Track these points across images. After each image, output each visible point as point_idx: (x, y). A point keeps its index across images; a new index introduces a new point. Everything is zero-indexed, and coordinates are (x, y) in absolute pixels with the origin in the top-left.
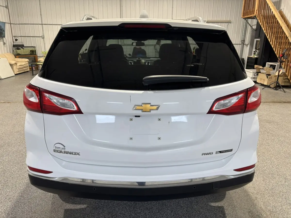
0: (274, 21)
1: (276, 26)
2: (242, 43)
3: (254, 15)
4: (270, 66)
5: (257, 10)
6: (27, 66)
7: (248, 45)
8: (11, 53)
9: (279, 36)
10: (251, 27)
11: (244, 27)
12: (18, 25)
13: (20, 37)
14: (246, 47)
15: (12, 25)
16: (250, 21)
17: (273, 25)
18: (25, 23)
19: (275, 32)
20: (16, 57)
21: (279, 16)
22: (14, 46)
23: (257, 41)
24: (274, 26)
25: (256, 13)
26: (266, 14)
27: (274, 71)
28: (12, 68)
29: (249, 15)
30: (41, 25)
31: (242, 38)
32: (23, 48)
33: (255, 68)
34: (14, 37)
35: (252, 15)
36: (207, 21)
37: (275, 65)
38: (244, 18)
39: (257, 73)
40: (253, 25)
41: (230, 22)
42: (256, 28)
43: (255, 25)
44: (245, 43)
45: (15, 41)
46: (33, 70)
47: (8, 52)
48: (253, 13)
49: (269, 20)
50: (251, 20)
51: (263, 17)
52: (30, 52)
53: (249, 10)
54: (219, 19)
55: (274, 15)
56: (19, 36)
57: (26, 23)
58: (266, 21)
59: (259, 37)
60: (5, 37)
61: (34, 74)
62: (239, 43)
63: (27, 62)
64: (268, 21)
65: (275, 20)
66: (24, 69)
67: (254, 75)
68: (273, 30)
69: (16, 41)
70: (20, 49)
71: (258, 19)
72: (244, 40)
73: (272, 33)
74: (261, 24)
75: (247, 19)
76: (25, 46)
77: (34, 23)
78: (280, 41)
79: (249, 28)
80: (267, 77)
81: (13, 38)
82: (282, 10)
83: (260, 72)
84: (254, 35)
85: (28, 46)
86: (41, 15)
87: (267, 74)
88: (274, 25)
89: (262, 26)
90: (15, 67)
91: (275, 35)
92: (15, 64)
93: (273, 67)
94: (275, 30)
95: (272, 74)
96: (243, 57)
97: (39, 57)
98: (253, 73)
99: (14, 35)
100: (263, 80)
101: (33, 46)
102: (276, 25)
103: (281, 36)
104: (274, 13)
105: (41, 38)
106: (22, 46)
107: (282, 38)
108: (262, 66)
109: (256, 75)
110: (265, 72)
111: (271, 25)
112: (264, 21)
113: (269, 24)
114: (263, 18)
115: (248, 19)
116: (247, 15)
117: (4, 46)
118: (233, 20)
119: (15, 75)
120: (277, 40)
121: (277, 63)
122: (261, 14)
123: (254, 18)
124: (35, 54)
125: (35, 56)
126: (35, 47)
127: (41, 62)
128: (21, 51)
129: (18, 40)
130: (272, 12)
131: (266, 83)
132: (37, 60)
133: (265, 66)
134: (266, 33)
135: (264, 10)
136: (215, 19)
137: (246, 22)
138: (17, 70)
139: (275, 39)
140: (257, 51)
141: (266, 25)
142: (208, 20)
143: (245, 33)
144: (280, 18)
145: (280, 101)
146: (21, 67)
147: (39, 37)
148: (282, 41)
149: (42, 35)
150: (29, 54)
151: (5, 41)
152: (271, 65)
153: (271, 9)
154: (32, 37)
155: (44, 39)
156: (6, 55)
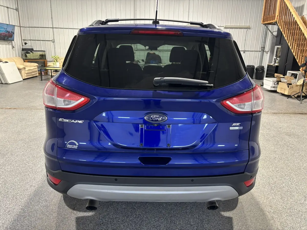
0: (295, 27)
1: (298, 33)
2: (262, 50)
3: (275, 21)
4: (291, 75)
5: (278, 16)
6: (36, 71)
7: (268, 52)
8: (19, 56)
9: (301, 43)
10: (272, 33)
11: (264, 33)
12: (28, 28)
13: (29, 41)
14: (266, 54)
15: (22, 28)
16: (270, 27)
17: (294, 31)
18: (35, 26)
19: (297, 38)
20: (24, 62)
21: (301, 22)
22: (23, 50)
23: (277, 48)
24: (295, 33)
25: (277, 19)
26: (287, 20)
27: (296, 80)
28: (20, 73)
29: (269, 21)
30: (52, 29)
31: (262, 45)
32: (33, 52)
33: (275, 77)
34: (23, 40)
35: (272, 20)
36: (225, 27)
37: (297, 74)
38: (263, 24)
39: (278, 82)
40: (273, 32)
41: (250, 28)
42: (276, 34)
43: (276, 31)
44: (265, 50)
45: (24, 44)
46: (42, 75)
47: (17, 56)
48: (273, 18)
49: (290, 26)
50: (272, 26)
51: (284, 23)
52: (39, 56)
53: (270, 15)
54: (238, 25)
55: (296, 21)
56: (29, 39)
57: (37, 26)
58: (287, 27)
59: (280, 44)
60: (14, 41)
61: (43, 79)
62: (258, 50)
63: (36, 67)
64: (290, 28)
65: (297, 26)
66: (33, 73)
67: (274, 84)
68: (295, 37)
69: (26, 45)
70: (30, 53)
71: (279, 25)
72: (264, 46)
73: (294, 40)
74: (282, 30)
75: (267, 25)
76: (34, 50)
77: (45, 27)
78: (302, 48)
79: (269, 34)
80: (288, 87)
81: (22, 42)
82: (305, 16)
83: (280, 81)
84: (275, 41)
85: (38, 50)
86: (52, 18)
87: (288, 83)
88: (296, 31)
89: (283, 33)
90: (23, 72)
91: (296, 42)
92: (24, 68)
93: (295, 76)
94: (297, 37)
95: (293, 83)
96: (263, 65)
97: (49, 61)
98: (273, 81)
99: (23, 38)
100: (283, 89)
101: (42, 50)
102: (298, 31)
103: (302, 43)
104: (296, 19)
105: (52, 42)
106: (32, 50)
107: (304, 46)
108: (282, 75)
109: (277, 84)
110: (286, 81)
111: (292, 31)
112: (285, 27)
113: (291, 30)
114: (284, 25)
115: (269, 25)
116: (267, 21)
117: (13, 49)
118: (252, 25)
119: (23, 79)
120: (299, 47)
121: (299, 72)
122: (282, 20)
123: (274, 24)
124: (44, 58)
125: (44, 61)
126: (45, 51)
127: (50, 66)
128: (30, 56)
129: (27, 44)
130: (294, 18)
131: (286, 93)
132: (47, 64)
133: (286, 75)
134: (287, 40)
135: (286, 16)
136: (233, 25)
137: (267, 28)
138: (26, 75)
139: (297, 46)
140: (277, 58)
141: (287, 31)
142: (226, 25)
143: (265, 39)
144: (302, 24)
145: (302, 113)
146: (30, 72)
147: (50, 41)
148: (304, 48)
149: (53, 39)
150: (39, 58)
151: (14, 45)
152: (293, 74)
153: (292, 15)
154: (42, 40)
155: (55, 43)
156: (14, 59)
